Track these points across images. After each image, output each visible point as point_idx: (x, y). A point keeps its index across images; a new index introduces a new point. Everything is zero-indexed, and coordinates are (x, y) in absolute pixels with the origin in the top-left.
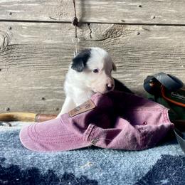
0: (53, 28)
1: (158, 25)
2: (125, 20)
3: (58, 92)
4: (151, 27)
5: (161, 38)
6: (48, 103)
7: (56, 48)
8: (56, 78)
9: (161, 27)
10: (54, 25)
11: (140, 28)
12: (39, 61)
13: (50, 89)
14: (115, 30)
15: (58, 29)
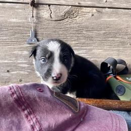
0: (18, 9)
1: (109, 8)
2: (81, 2)
3: (21, 65)
4: (104, 10)
5: (111, 19)
6: (12, 75)
7: (19, 26)
8: (20, 53)
9: (112, 9)
10: (18, 6)
11: (94, 10)
12: (4, 38)
13: (14, 63)
14: (72, 11)
15: (22, 9)
